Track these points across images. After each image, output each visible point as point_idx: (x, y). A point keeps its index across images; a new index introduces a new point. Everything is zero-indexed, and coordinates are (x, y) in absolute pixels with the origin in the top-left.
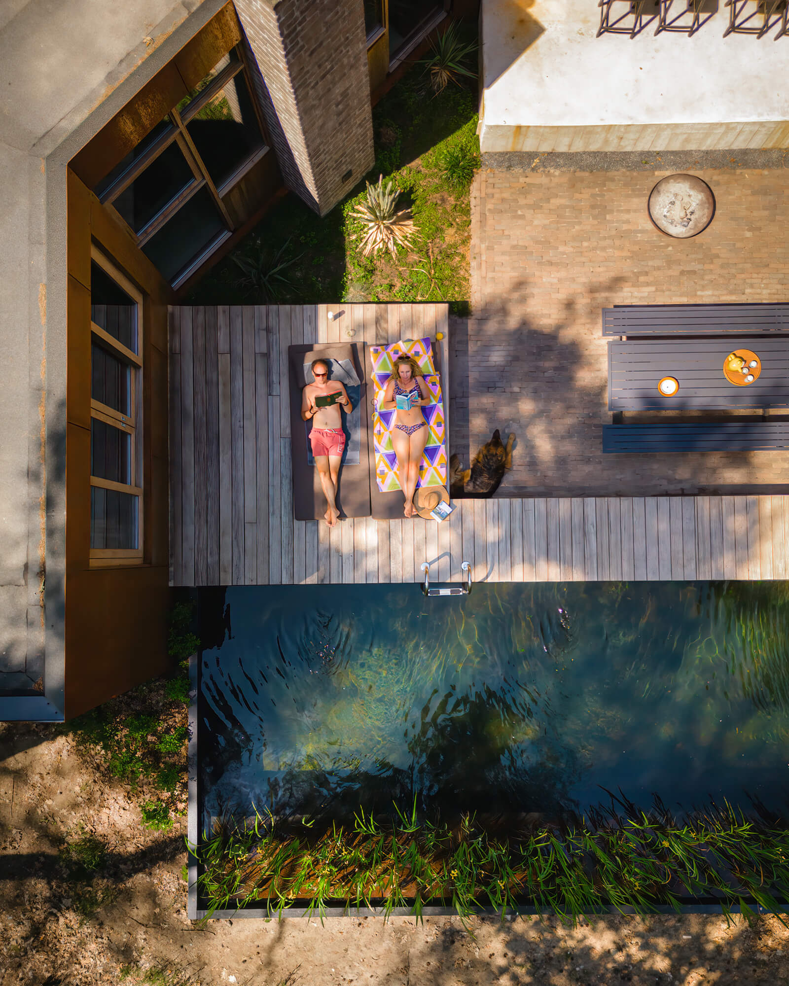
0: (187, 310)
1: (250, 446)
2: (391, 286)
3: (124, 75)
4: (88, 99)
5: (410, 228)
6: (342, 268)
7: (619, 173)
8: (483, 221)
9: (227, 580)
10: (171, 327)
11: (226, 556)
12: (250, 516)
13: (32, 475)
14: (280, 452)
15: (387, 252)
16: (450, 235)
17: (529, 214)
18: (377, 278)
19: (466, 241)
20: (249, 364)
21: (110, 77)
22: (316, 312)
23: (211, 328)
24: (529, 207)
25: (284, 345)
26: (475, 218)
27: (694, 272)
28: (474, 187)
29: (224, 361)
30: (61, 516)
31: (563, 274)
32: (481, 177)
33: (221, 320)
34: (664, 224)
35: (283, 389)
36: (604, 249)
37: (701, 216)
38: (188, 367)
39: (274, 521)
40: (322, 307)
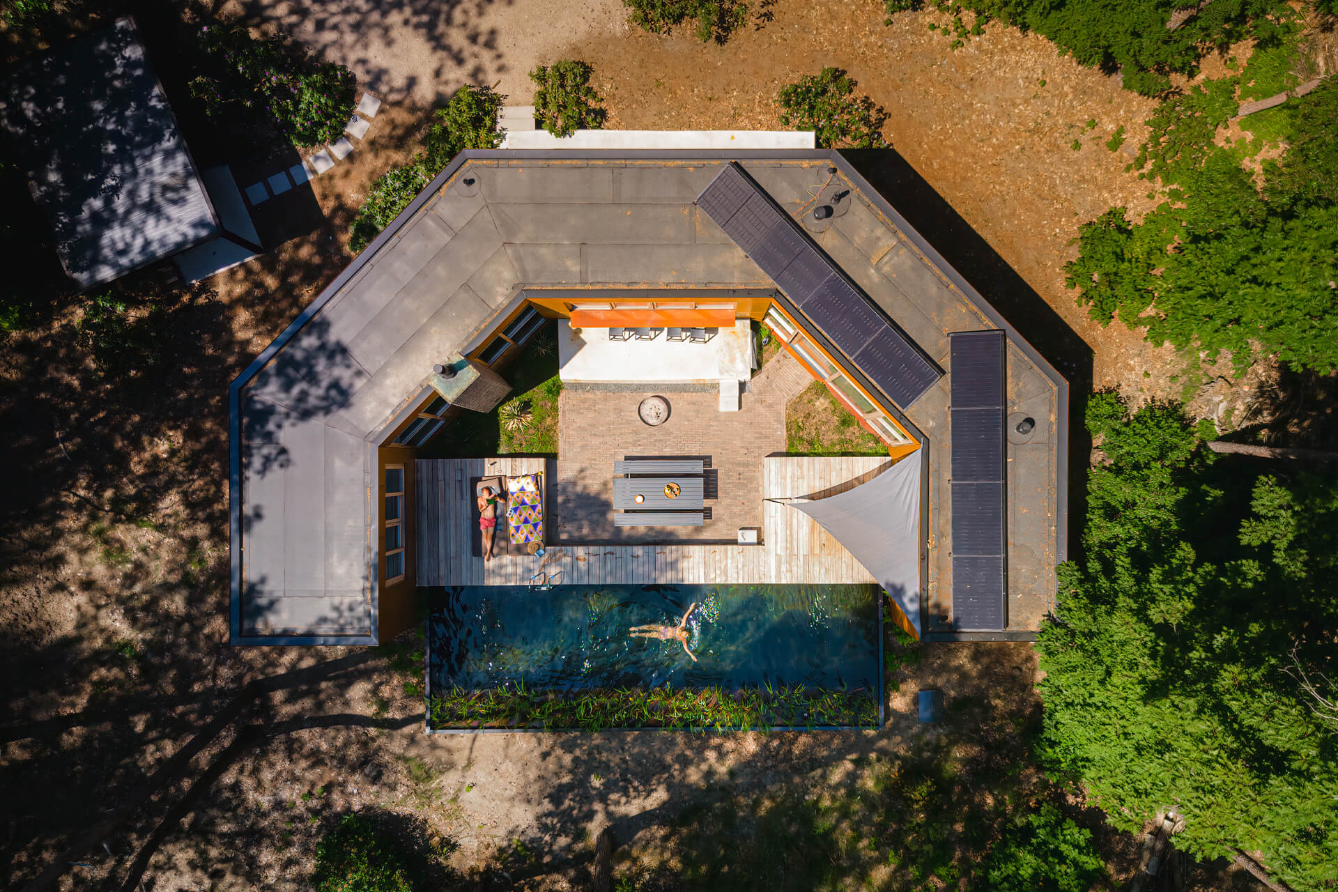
0: (424, 462)
1: (452, 522)
2: (521, 445)
3: (398, 412)
4: (385, 421)
5: (530, 418)
6: (498, 436)
7: (626, 394)
8: (564, 415)
9: (442, 584)
10: (416, 469)
11: (442, 572)
12: (453, 554)
13: (366, 578)
14: (466, 525)
15: (519, 429)
16: (549, 421)
17: (585, 412)
18: (514, 441)
19: (556, 424)
20: (452, 485)
21: (393, 412)
22: (484, 462)
23: (434, 470)
24: (587, 409)
25: (469, 477)
26: (560, 413)
27: (661, 440)
28: (560, 398)
29: (441, 484)
30: (377, 594)
31: (601, 440)
32: (563, 394)
33: (440, 465)
34: (646, 418)
35: (468, 497)
36: (620, 429)
37: (664, 415)
38: (425, 487)
39: (464, 557)
40: (486, 460)
